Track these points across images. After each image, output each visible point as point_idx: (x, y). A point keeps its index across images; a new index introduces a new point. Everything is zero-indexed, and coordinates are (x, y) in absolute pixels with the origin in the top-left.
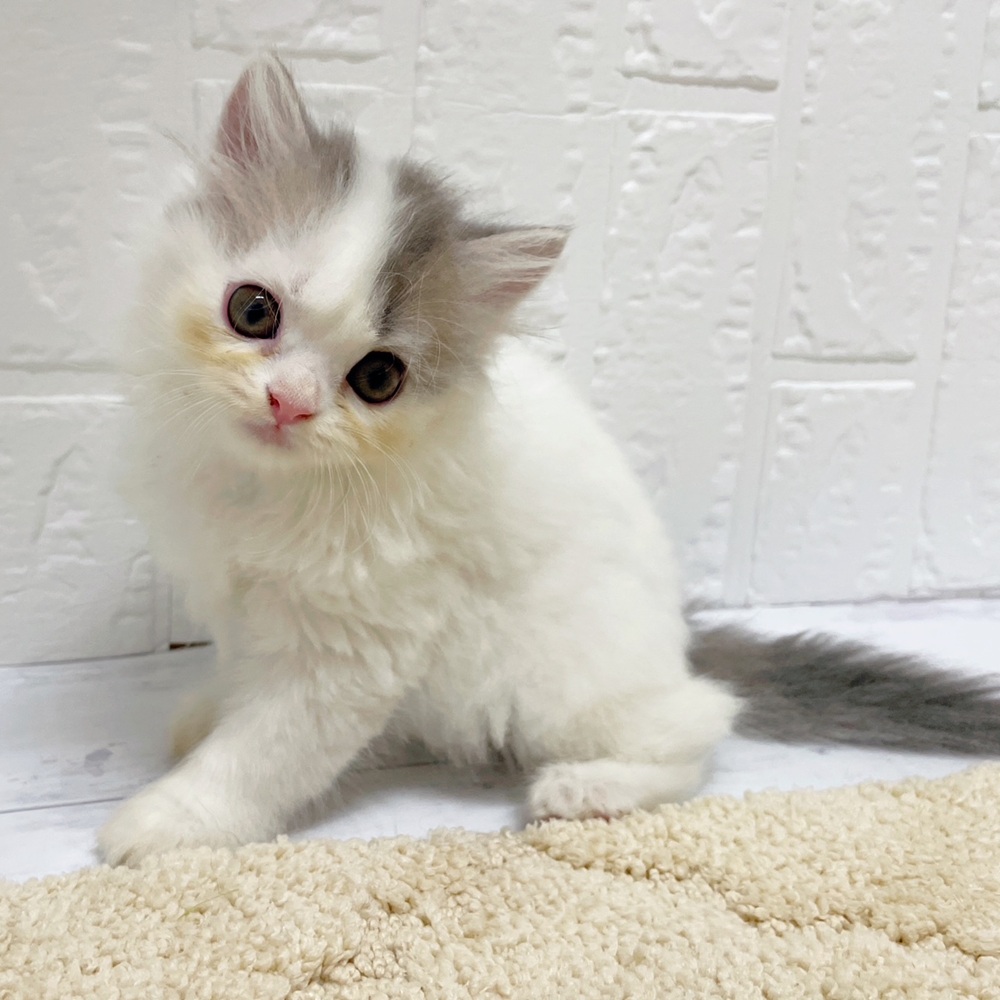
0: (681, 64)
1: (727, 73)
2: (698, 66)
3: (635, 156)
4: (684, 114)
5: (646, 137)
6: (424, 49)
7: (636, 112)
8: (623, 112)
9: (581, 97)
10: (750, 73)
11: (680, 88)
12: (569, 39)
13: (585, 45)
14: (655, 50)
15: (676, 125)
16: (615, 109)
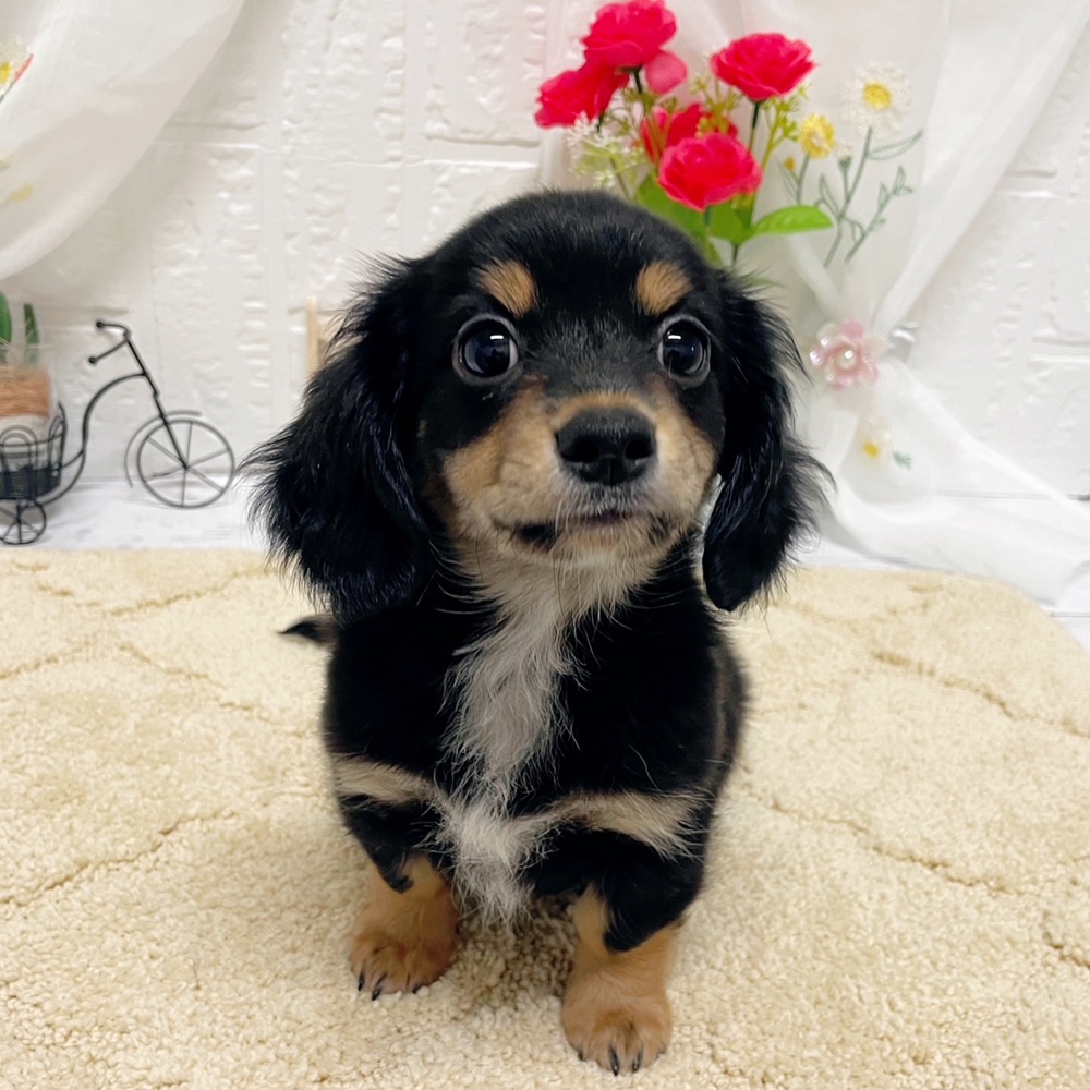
0: (465, 131)
1: (499, 136)
2: (478, 132)
3: (437, 190)
4: (471, 163)
5: (444, 178)
6: (286, 124)
7: (437, 162)
8: (427, 162)
9: (397, 152)
10: (517, 137)
11: (467, 147)
12: (384, 116)
13: (397, 119)
14: (446, 121)
15: (464, 171)
16: (421, 160)
